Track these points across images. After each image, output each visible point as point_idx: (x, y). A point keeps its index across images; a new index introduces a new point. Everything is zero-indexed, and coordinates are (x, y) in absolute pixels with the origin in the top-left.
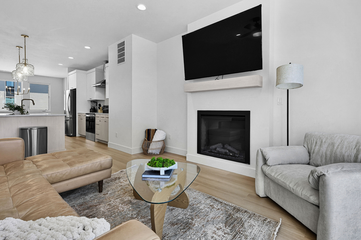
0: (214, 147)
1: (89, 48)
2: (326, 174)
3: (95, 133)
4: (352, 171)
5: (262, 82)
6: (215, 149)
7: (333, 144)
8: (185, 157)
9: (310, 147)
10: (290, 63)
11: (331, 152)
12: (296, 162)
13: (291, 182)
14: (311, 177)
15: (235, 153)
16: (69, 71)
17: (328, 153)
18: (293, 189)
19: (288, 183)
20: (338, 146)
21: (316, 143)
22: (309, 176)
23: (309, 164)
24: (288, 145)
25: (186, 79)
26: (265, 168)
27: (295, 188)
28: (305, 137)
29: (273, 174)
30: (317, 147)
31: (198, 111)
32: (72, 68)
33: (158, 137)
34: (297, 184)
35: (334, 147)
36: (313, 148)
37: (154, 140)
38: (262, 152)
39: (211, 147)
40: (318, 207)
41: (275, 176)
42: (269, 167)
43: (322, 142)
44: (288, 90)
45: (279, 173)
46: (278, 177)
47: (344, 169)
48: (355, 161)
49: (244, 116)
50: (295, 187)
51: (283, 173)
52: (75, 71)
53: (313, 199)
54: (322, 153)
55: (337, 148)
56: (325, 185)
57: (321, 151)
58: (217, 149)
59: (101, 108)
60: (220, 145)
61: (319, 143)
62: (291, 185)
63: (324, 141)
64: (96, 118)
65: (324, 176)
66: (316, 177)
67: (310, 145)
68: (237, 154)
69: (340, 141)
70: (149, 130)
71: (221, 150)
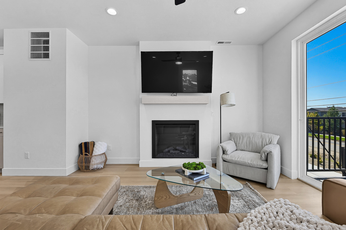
0: (167, 150)
2: (271, 151)
6: (169, 151)
7: (250, 137)
8: (138, 165)
9: (236, 141)
15: (186, 153)
19: (247, 161)
20: (253, 138)
21: (240, 138)
23: (236, 150)
27: (252, 163)
29: (234, 159)
30: (241, 140)
31: (153, 121)
34: (252, 161)
35: (250, 139)
36: (238, 141)
38: (222, 148)
39: (164, 151)
40: (267, 169)
41: (236, 160)
42: (228, 156)
45: (237, 157)
46: (238, 160)
49: (195, 124)
53: (265, 165)
54: (244, 143)
55: (252, 139)
56: (272, 157)
60: (172, 148)
61: (241, 138)
62: (249, 162)
63: (244, 136)
67: (236, 139)
69: (253, 135)
70: (86, 144)
71: (174, 152)
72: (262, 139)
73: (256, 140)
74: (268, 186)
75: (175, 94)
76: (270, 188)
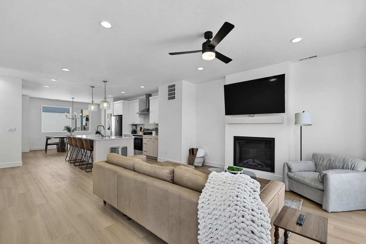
0: (246, 161)
1: (144, 87)
2: (327, 174)
3: (142, 151)
4: (340, 173)
5: (283, 120)
6: (248, 163)
7: (330, 160)
9: (316, 161)
10: (304, 112)
11: (329, 164)
12: (308, 170)
13: (307, 180)
14: (320, 176)
15: (263, 166)
16: (114, 101)
17: (328, 165)
18: (309, 183)
19: (306, 181)
20: (333, 161)
21: (320, 159)
22: (319, 176)
23: (315, 171)
24: (301, 160)
25: (226, 114)
26: (289, 173)
28: (313, 156)
29: (296, 177)
30: (321, 162)
31: (235, 137)
32: (118, 98)
33: (200, 154)
34: (311, 181)
35: (331, 161)
36: (318, 162)
37: (197, 156)
38: (287, 165)
39: (244, 162)
40: (323, 191)
41: (297, 178)
42: (292, 173)
43: (324, 158)
44: (301, 127)
46: (299, 178)
47: (336, 172)
48: (343, 168)
49: (271, 141)
50: (310, 182)
51: (302, 176)
52: (122, 101)
53: (320, 187)
54: (324, 165)
55: (333, 162)
56: (327, 179)
57: (323, 164)
58: (249, 163)
59: (142, 130)
60: (251, 160)
61: (322, 159)
62: (308, 182)
63: (325, 158)
64: (143, 139)
65: (326, 175)
66: (322, 176)
67: (316, 160)
68: (264, 166)
69: (334, 158)
70: (193, 149)
71: (252, 164)
72: (344, 163)
73: (336, 164)
74: (324, 208)
75: (252, 115)
76: (326, 211)
